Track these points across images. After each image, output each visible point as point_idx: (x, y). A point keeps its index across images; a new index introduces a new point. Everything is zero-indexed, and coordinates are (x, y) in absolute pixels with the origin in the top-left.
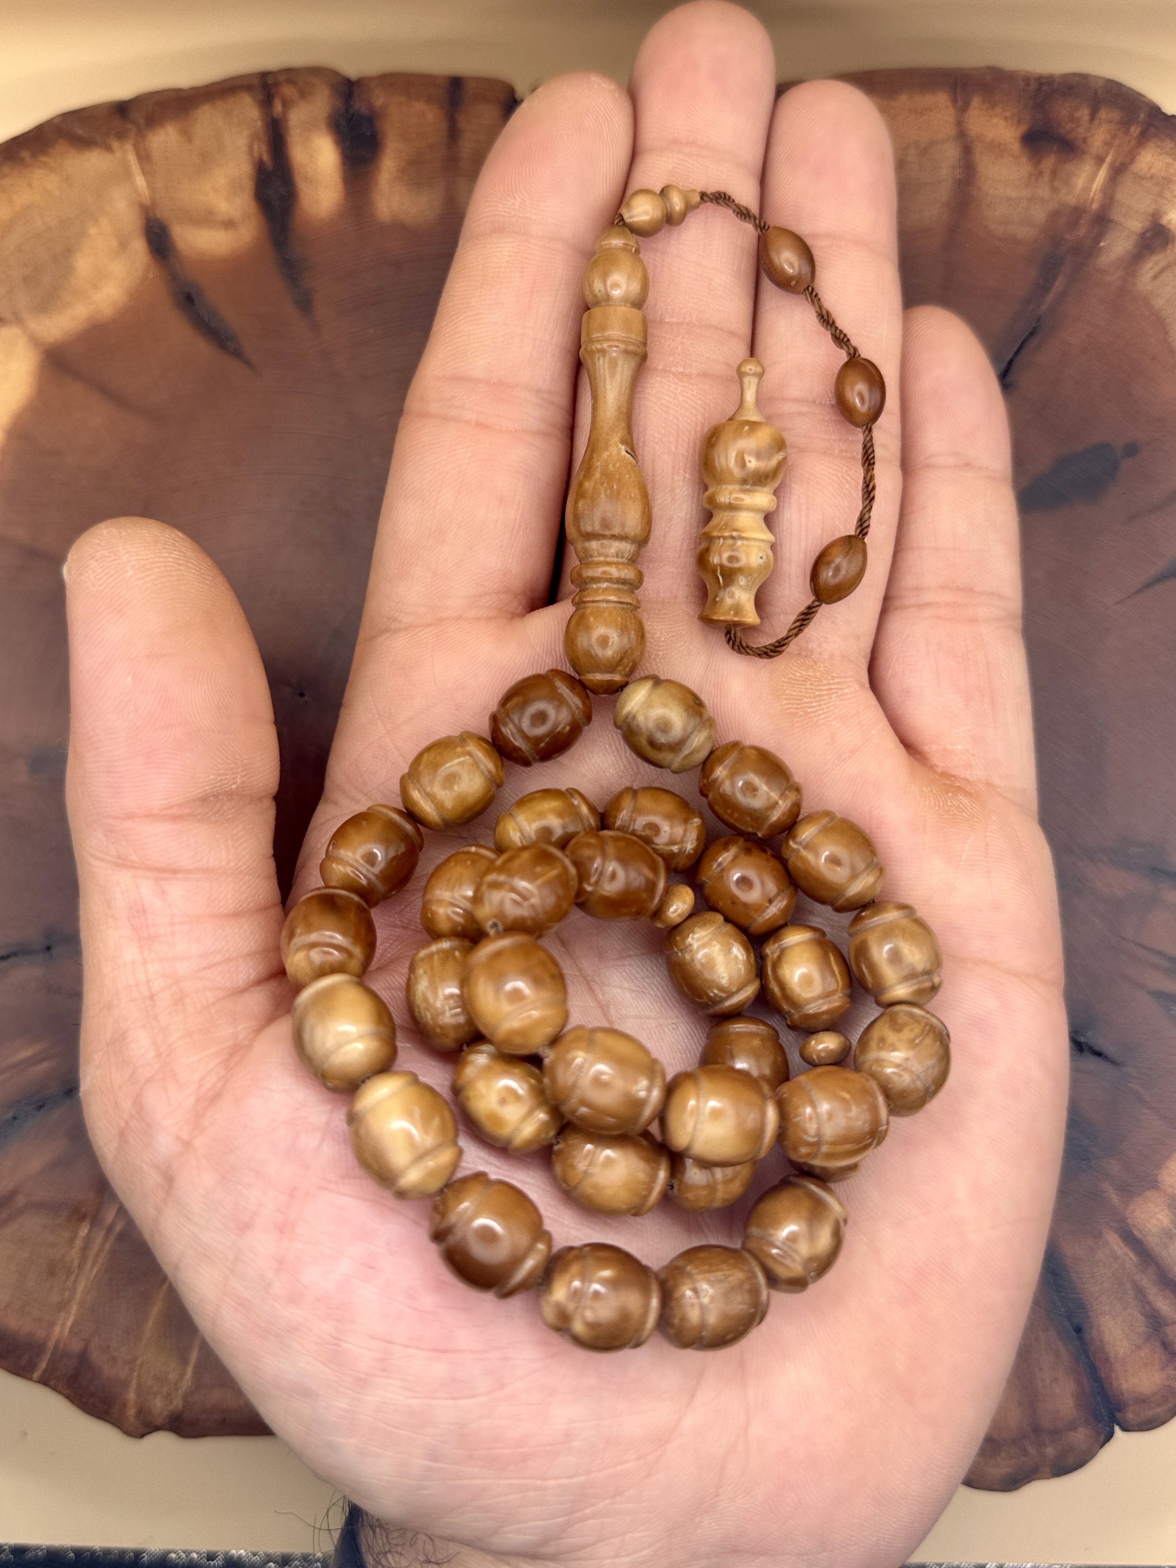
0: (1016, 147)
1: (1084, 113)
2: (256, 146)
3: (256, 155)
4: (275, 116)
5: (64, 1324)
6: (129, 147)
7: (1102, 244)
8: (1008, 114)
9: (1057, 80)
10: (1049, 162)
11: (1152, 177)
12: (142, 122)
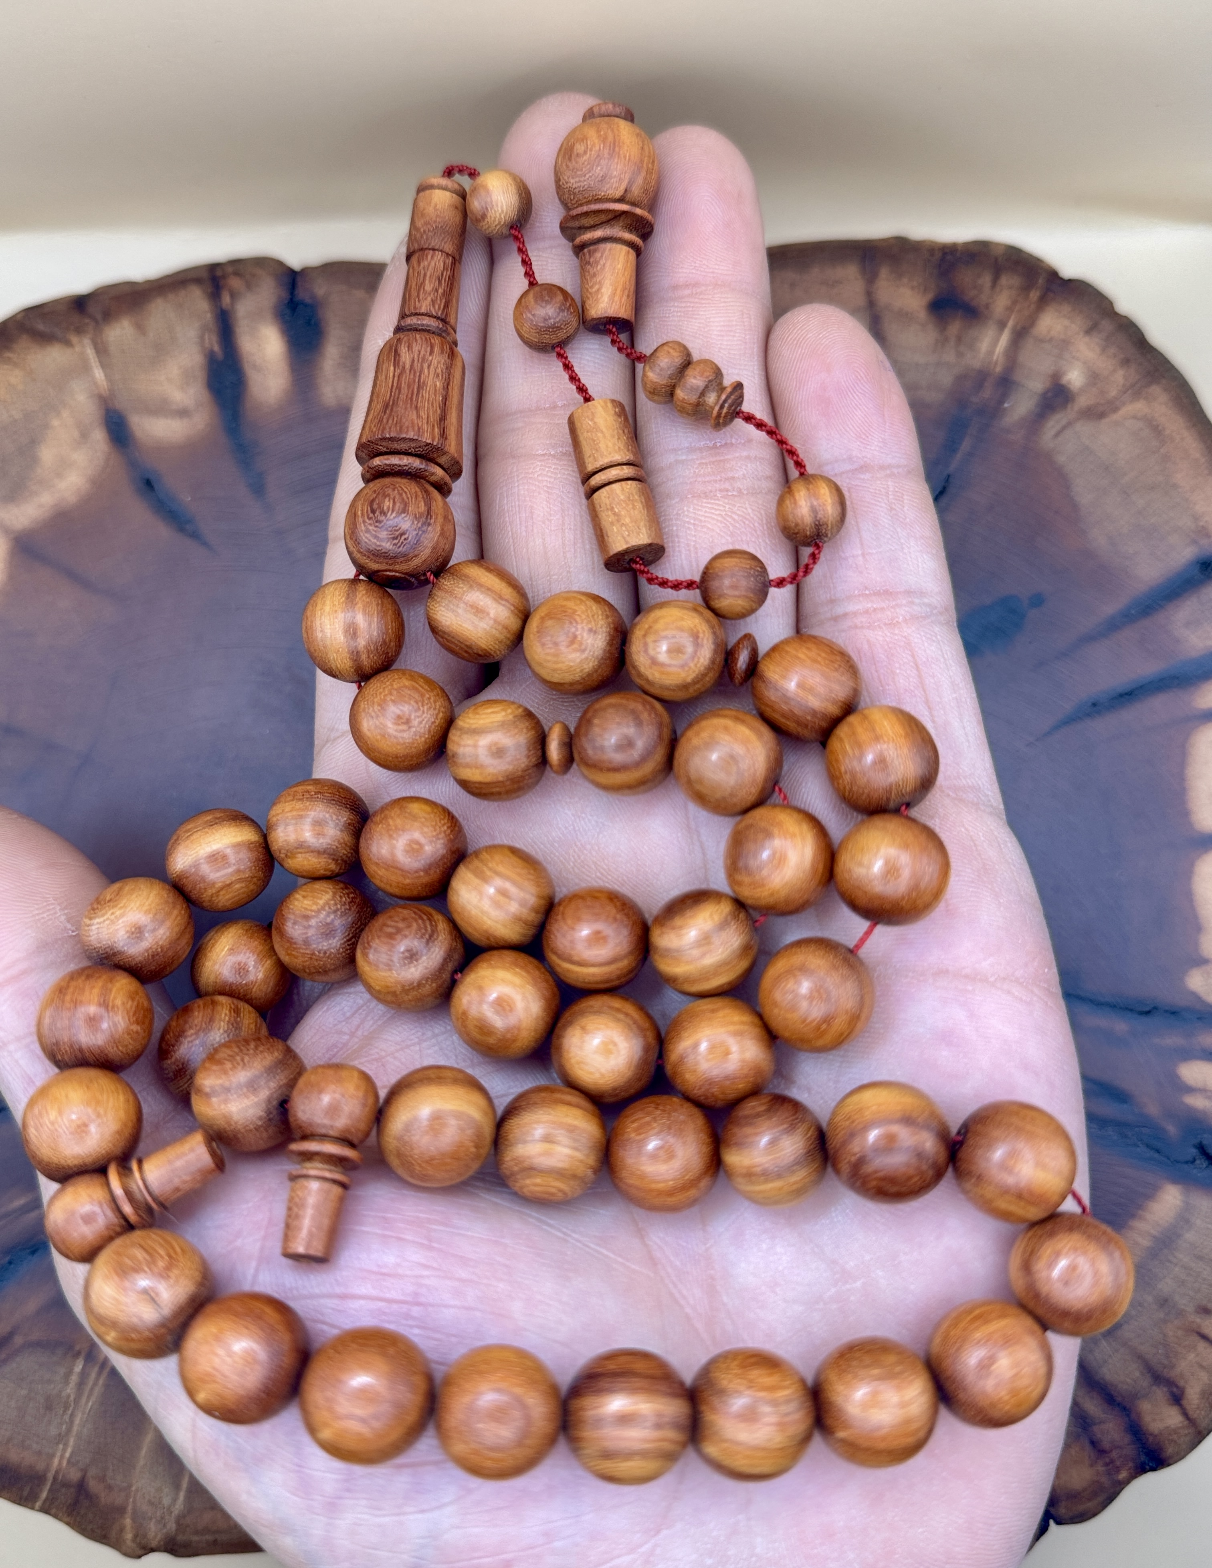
0: (923, 315)
1: (986, 280)
2: (206, 337)
3: (207, 345)
4: (224, 306)
5: (62, 1457)
6: (87, 341)
7: (1006, 405)
8: (915, 284)
9: (960, 248)
10: (955, 327)
11: (1051, 340)
12: (99, 317)
